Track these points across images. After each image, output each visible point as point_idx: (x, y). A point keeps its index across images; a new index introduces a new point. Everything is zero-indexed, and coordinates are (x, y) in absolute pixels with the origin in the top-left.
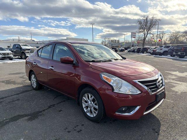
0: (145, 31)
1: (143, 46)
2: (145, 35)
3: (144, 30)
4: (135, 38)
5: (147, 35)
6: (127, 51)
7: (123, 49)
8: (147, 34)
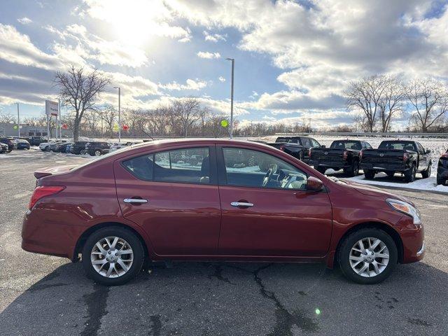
0: (78, 101)
1: (76, 138)
2: (77, 110)
3: (75, 99)
4: (56, 115)
5: (82, 112)
6: (38, 148)
7: (26, 144)
8: (84, 110)
